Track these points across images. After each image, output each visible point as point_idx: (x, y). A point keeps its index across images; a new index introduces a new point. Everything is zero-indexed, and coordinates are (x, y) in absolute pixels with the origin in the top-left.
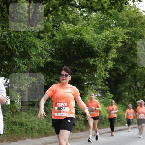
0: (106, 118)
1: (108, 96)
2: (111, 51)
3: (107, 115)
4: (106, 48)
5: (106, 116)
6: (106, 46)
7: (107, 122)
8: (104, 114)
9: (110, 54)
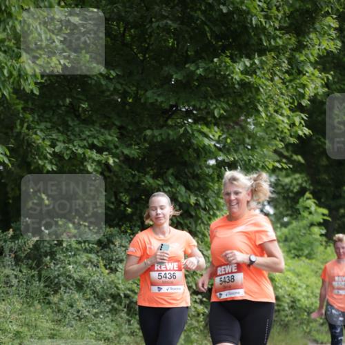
0: (298, 305)
1: (306, 214)
2: (317, 25)
3: (300, 294)
4: (297, 10)
5: (299, 297)
6: (297, 5)
7: (302, 323)
8: (289, 289)
9: (312, 36)
